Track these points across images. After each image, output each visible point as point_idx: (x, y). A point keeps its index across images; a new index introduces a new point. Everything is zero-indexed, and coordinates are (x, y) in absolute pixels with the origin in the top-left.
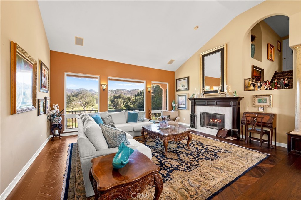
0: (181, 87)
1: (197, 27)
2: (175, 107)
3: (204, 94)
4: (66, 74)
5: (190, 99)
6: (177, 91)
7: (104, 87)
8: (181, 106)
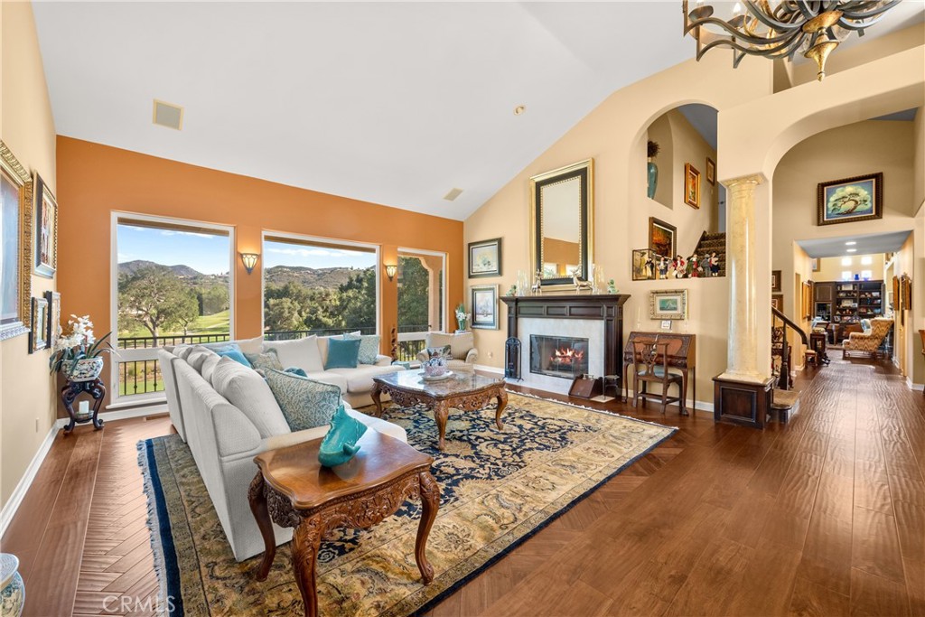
0: (482, 265)
1: (522, 108)
2: (464, 321)
3: (539, 287)
4: (115, 215)
5: (505, 300)
6: (470, 277)
7: (250, 261)
8: (480, 318)
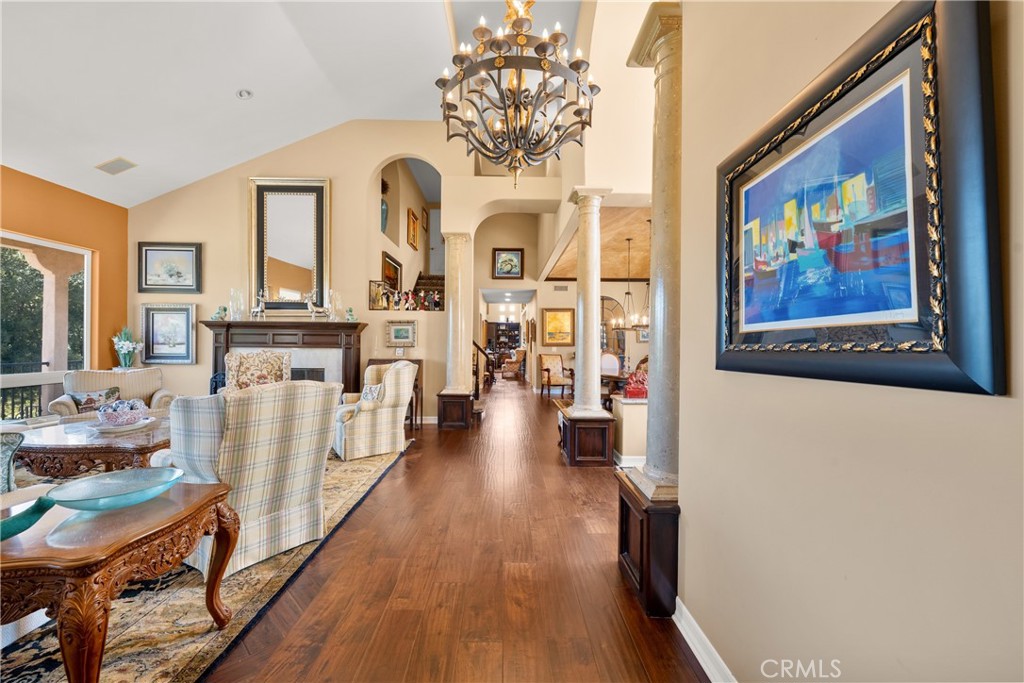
0: (165, 276)
1: (249, 93)
2: (130, 354)
3: (263, 311)
5: (209, 325)
6: (141, 290)
8: (159, 350)
